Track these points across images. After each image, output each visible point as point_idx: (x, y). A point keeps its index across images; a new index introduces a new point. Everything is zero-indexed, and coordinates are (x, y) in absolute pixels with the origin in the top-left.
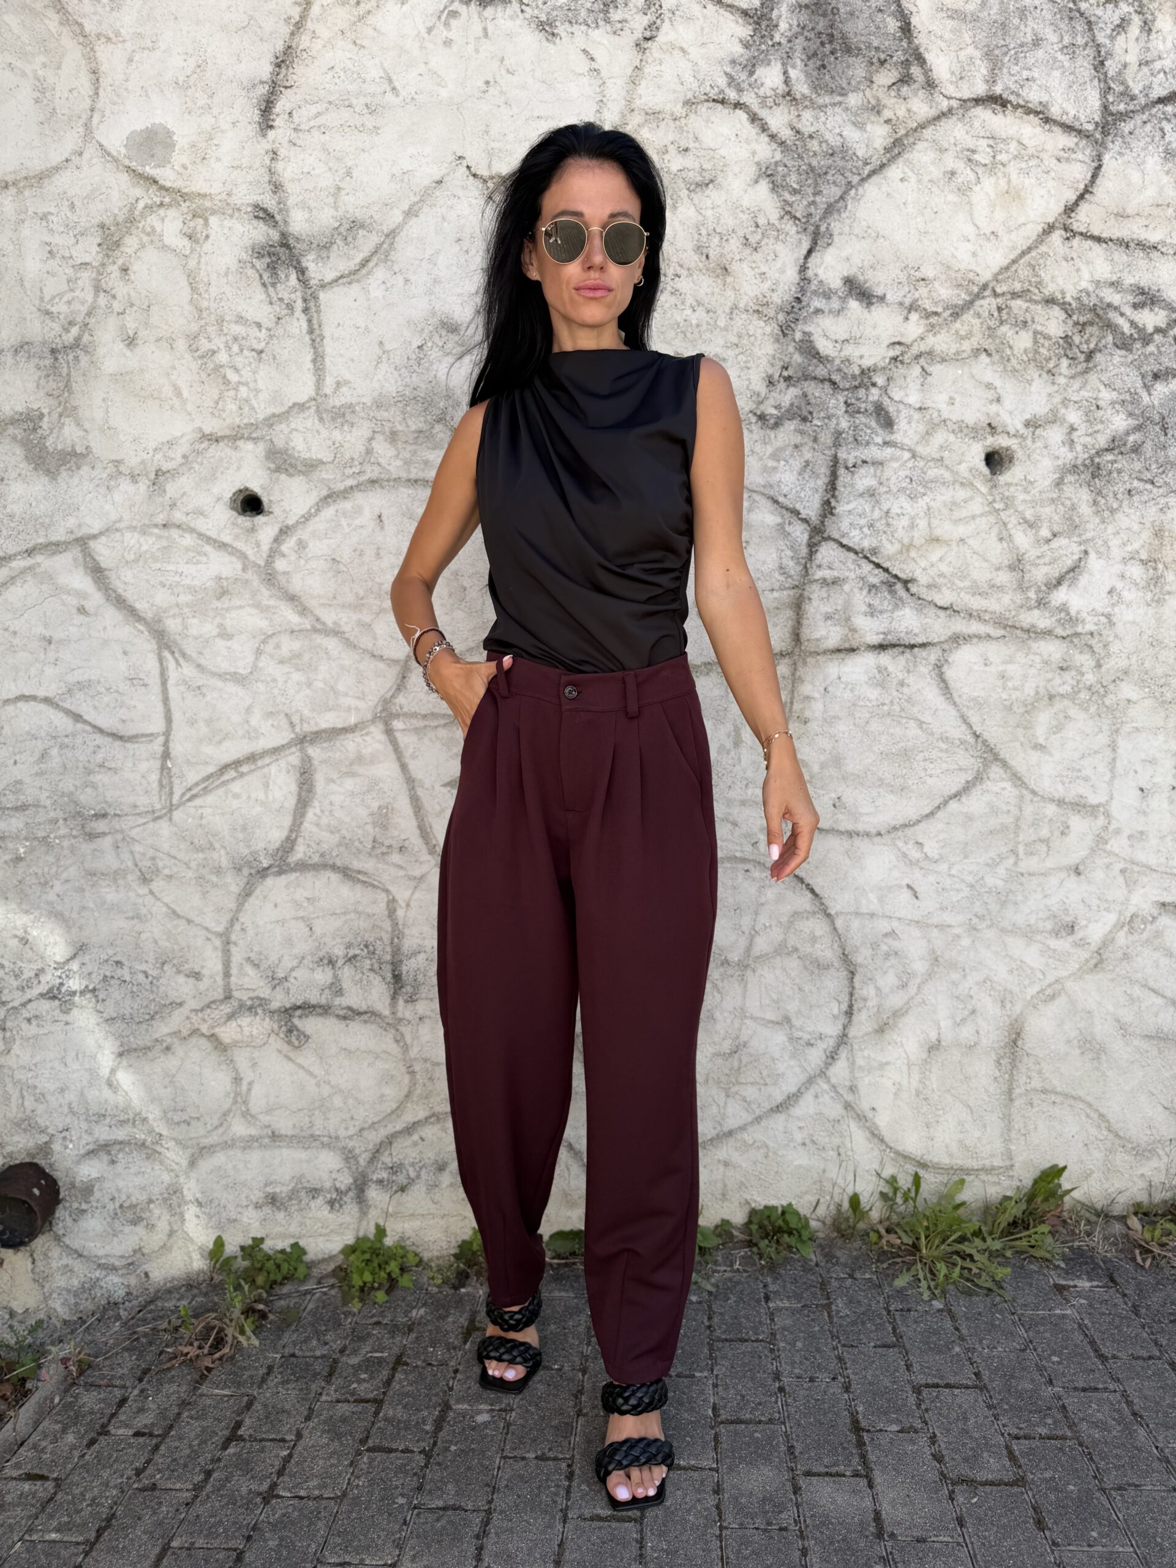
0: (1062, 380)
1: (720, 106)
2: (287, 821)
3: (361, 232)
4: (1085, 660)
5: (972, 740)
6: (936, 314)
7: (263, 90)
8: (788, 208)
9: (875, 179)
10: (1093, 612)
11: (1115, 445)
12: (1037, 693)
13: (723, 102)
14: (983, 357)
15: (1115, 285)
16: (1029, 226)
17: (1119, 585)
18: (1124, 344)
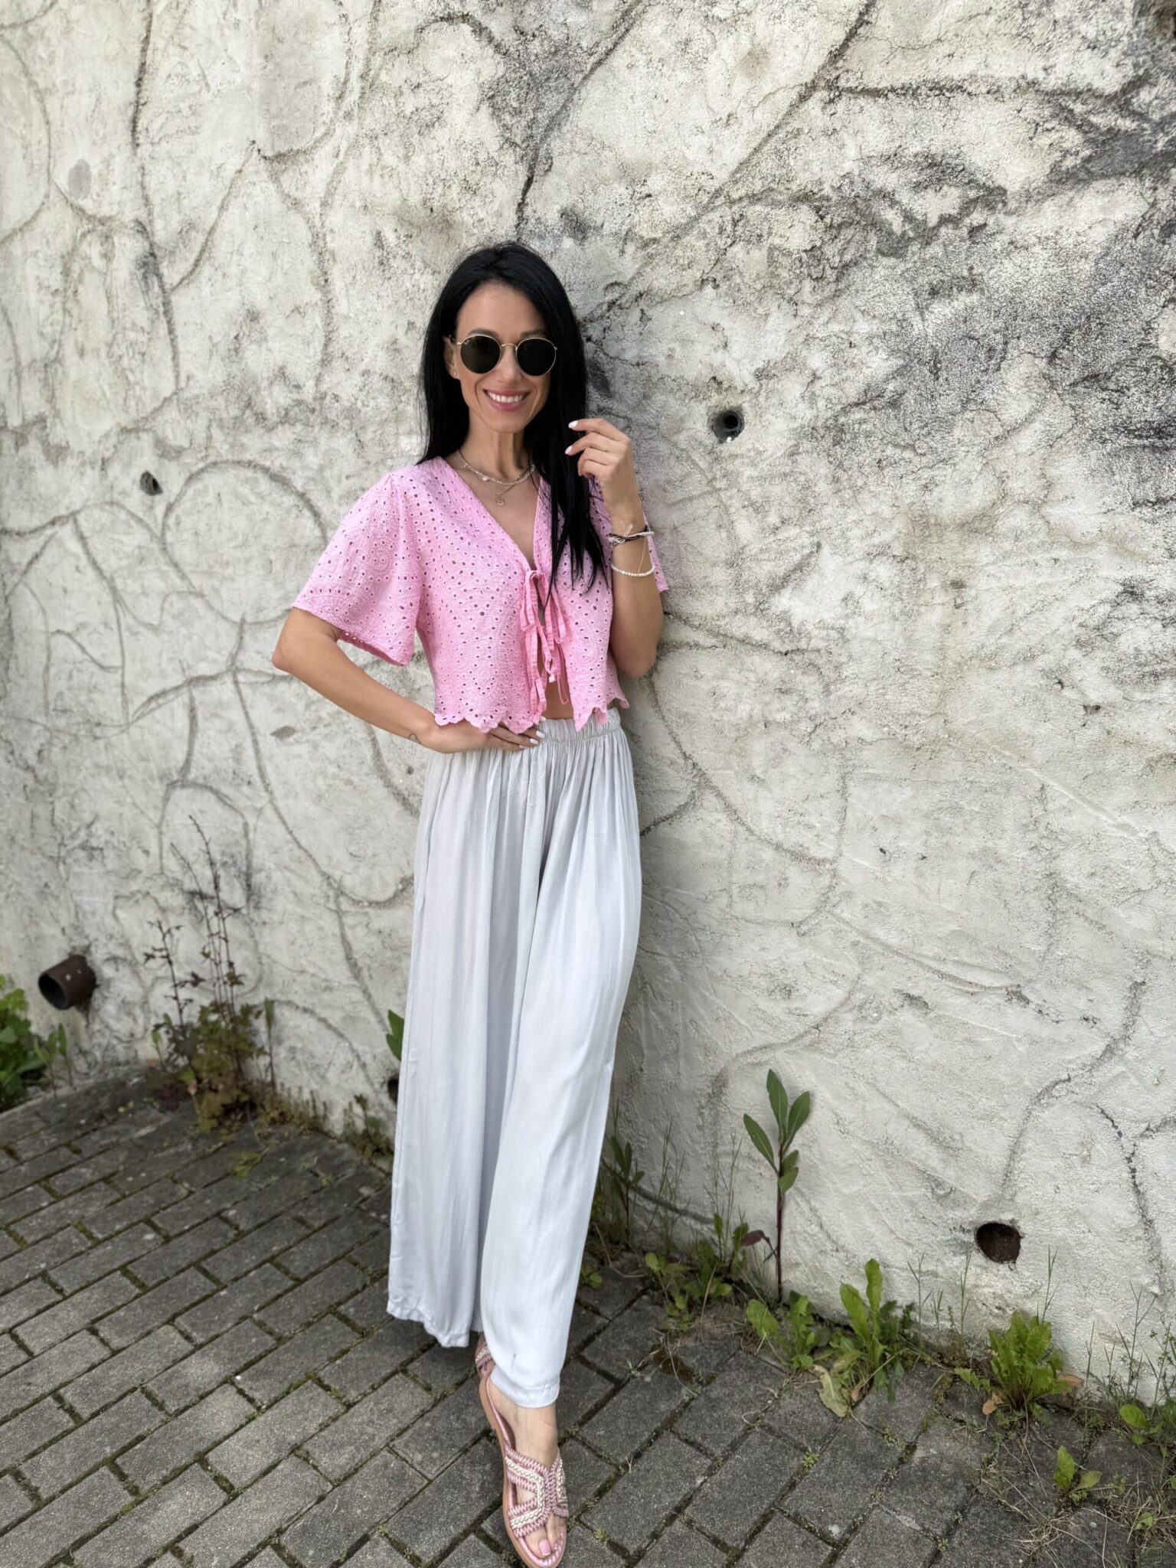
0: (805, 311)
1: (445, 24)
2: (185, 748)
3: (193, 233)
4: (810, 684)
5: (681, 761)
6: (655, 241)
7: (130, 112)
8: (508, 135)
9: (600, 72)
10: (822, 625)
11: (869, 398)
12: (751, 717)
13: (449, 19)
14: (708, 289)
15: (891, 159)
16: (778, 96)
17: (859, 590)
18: (895, 247)
